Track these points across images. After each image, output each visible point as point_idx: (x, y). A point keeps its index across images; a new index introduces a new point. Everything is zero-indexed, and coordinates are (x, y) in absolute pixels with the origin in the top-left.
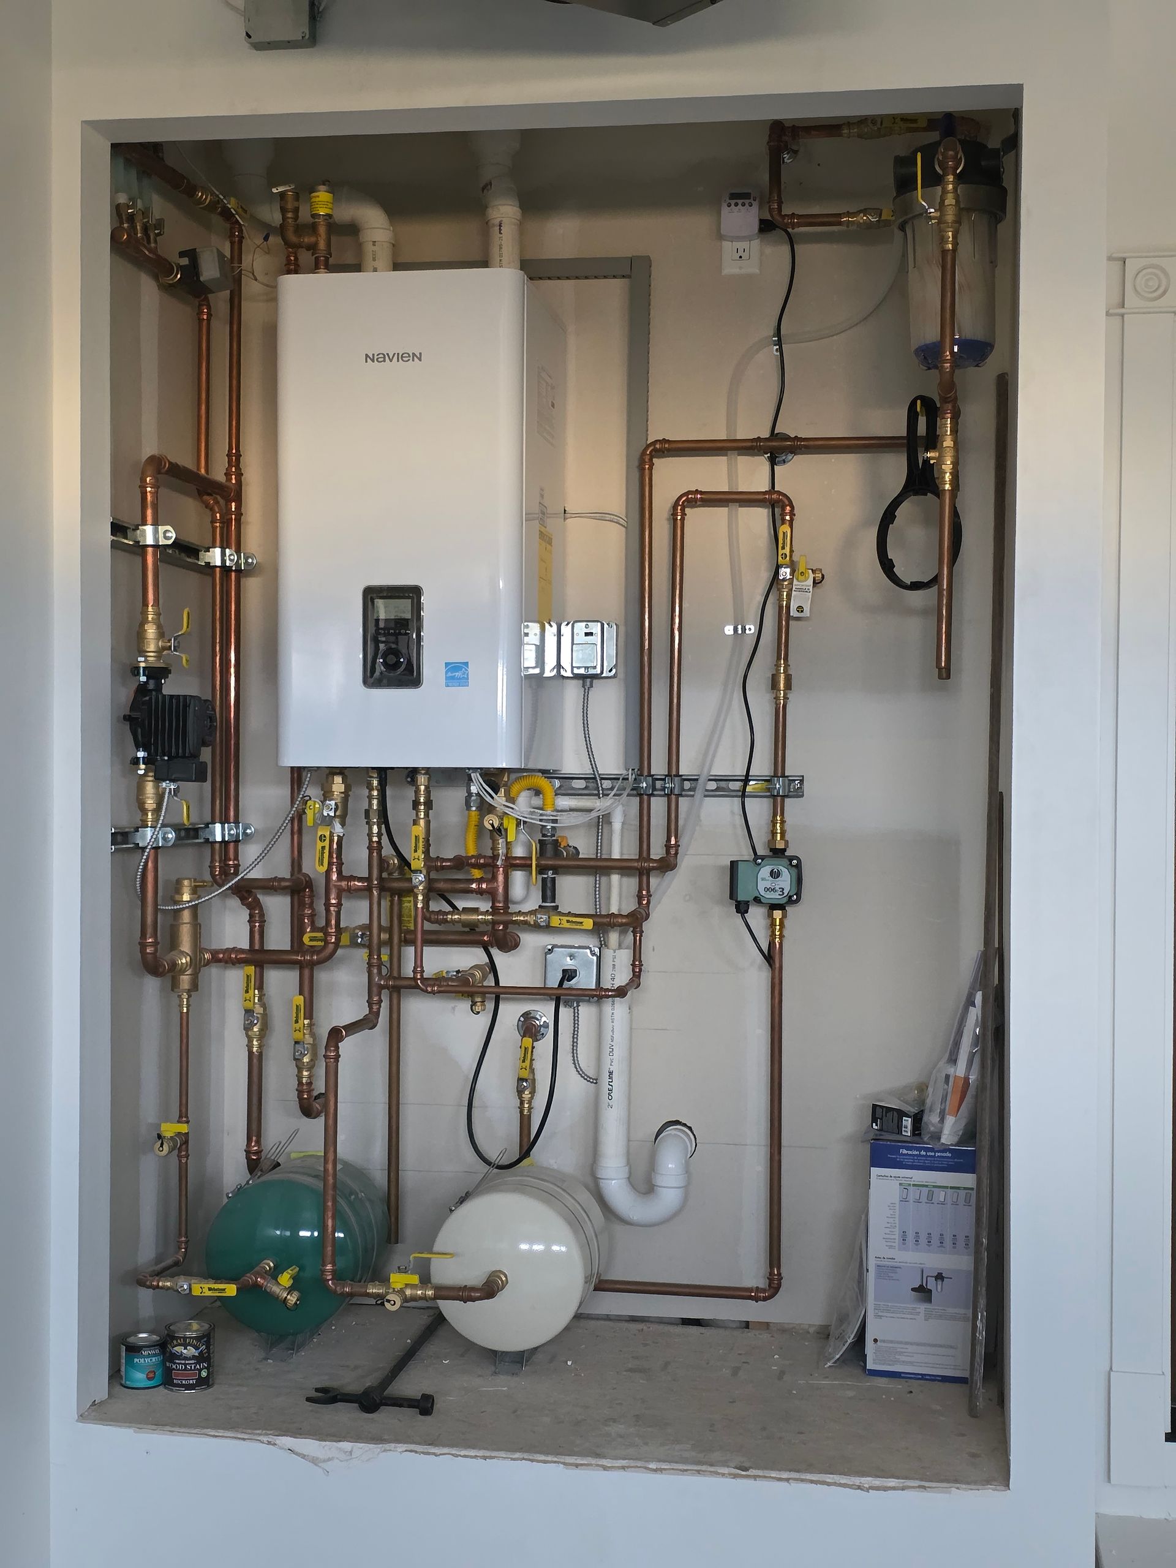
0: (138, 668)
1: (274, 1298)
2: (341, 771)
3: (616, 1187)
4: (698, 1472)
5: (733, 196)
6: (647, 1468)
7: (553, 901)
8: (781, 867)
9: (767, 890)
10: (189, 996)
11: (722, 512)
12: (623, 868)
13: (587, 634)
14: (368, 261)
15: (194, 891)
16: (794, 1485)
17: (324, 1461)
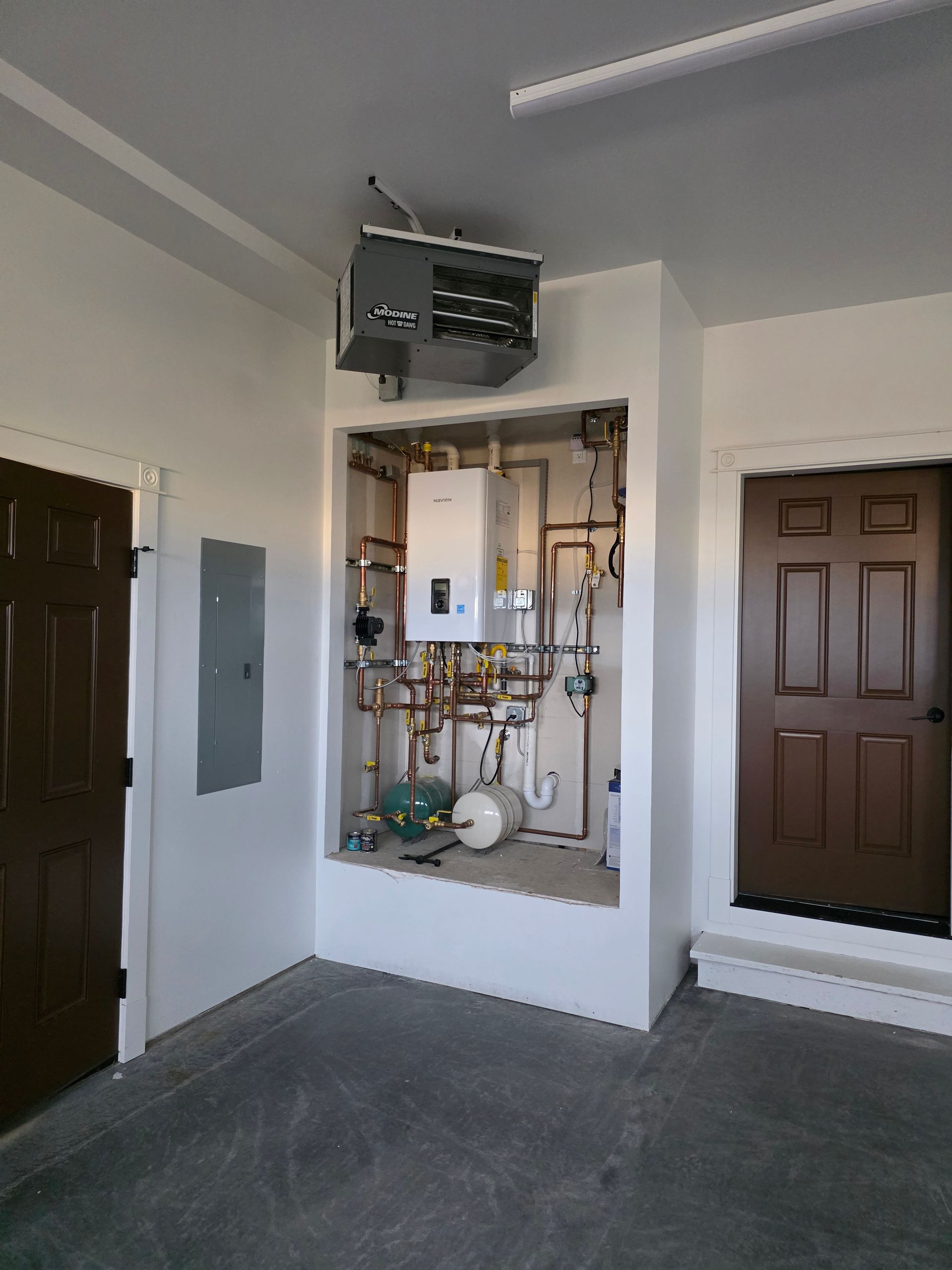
0: (357, 608)
1: (396, 823)
2: (434, 643)
3: (529, 795)
4: (515, 892)
5: (575, 435)
6: (498, 890)
7: (506, 689)
8: (582, 680)
9: (577, 688)
10: (380, 719)
11: (571, 549)
12: (533, 678)
13: (521, 594)
14: (449, 467)
15: (382, 683)
16: (547, 900)
17: (398, 878)
